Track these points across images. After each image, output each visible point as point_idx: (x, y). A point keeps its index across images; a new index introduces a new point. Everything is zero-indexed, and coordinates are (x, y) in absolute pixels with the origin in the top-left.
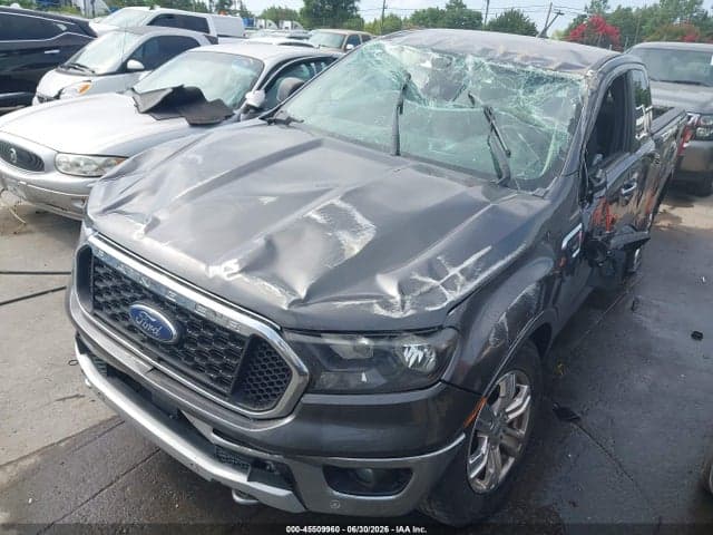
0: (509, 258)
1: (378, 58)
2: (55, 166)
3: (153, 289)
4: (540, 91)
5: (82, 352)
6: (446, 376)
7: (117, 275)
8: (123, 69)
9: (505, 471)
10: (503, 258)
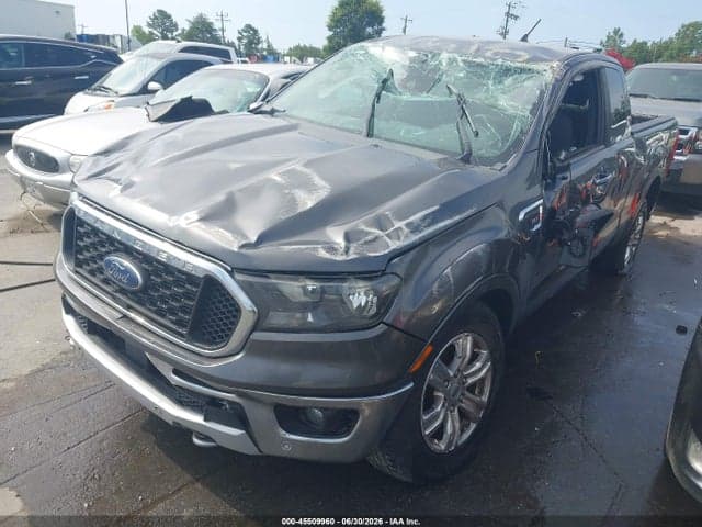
0: (457, 218)
1: (362, 58)
2: (69, 167)
3: (124, 240)
4: (509, 81)
5: (67, 313)
6: (388, 318)
7: (96, 231)
8: (144, 90)
9: (466, 436)
10: (451, 217)
